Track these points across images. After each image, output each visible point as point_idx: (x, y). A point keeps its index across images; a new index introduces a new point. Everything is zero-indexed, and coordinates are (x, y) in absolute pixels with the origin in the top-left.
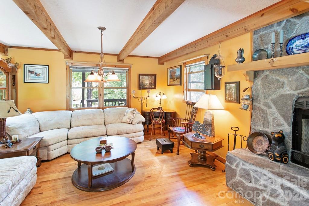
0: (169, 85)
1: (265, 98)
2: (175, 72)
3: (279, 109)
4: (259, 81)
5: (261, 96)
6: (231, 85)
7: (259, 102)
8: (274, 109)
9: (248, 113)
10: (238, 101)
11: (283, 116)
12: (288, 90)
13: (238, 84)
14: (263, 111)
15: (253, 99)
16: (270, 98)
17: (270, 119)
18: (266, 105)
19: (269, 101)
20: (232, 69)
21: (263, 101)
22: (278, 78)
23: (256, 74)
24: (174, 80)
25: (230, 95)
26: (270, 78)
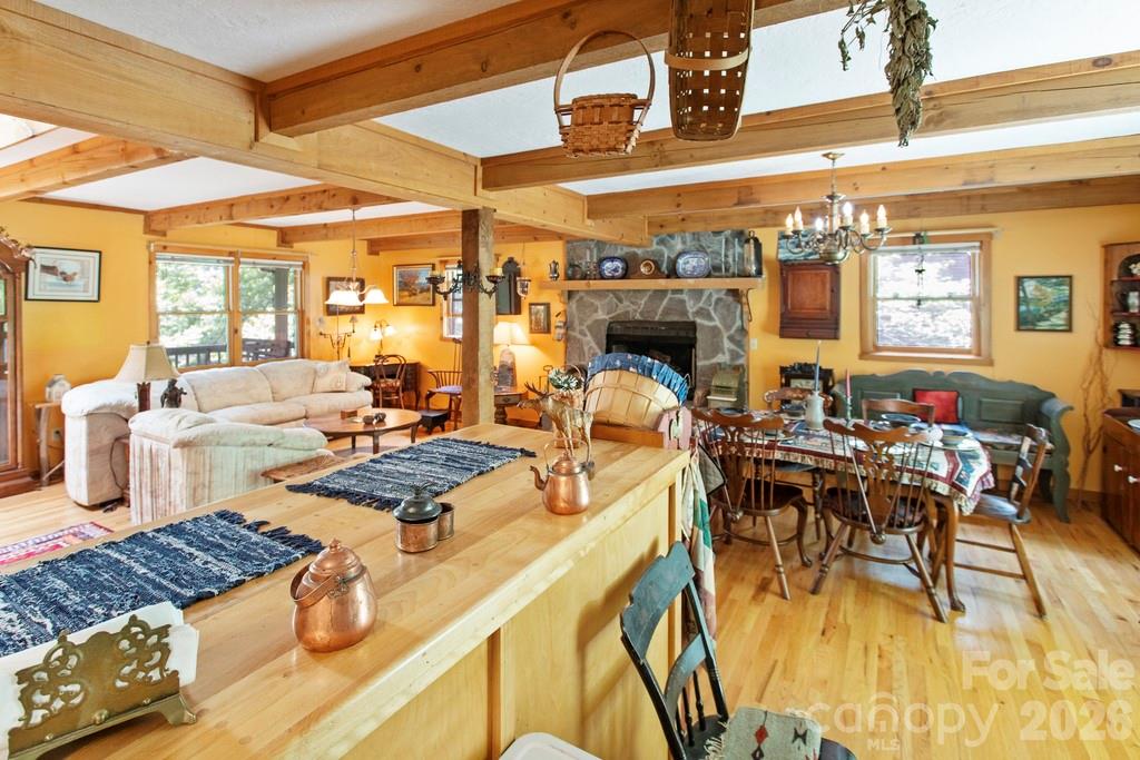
0: (398, 305)
1: (581, 324)
2: (417, 277)
3: (595, 337)
4: (573, 304)
5: (576, 322)
6: (539, 307)
7: (574, 330)
8: (589, 338)
9: (561, 346)
10: (548, 331)
11: (598, 344)
12: (601, 315)
13: (547, 306)
14: (579, 340)
15: (567, 325)
16: (586, 324)
17: (586, 349)
18: (582, 333)
19: (584, 328)
20: (543, 286)
21: (578, 328)
22: (593, 301)
23: (571, 294)
24: (415, 294)
25: (538, 322)
26: (585, 299)
